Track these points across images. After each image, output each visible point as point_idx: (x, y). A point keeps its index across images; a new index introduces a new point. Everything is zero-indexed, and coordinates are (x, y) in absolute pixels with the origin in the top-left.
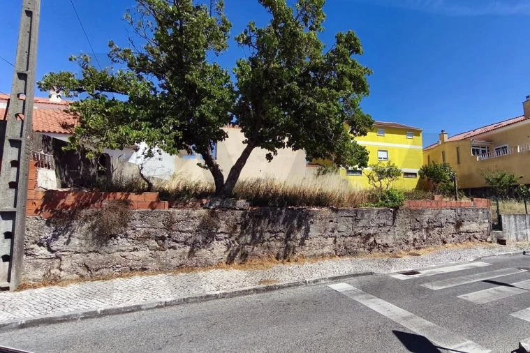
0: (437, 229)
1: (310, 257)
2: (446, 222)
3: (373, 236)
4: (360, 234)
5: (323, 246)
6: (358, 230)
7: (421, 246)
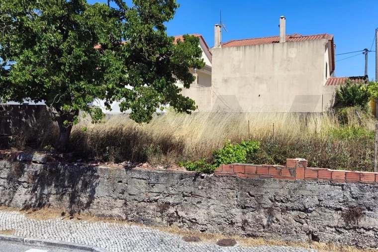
0: (295, 213)
1: (99, 216)
2: (319, 206)
3: (173, 206)
4: (156, 201)
5: (112, 208)
6: (153, 197)
7: (258, 234)
